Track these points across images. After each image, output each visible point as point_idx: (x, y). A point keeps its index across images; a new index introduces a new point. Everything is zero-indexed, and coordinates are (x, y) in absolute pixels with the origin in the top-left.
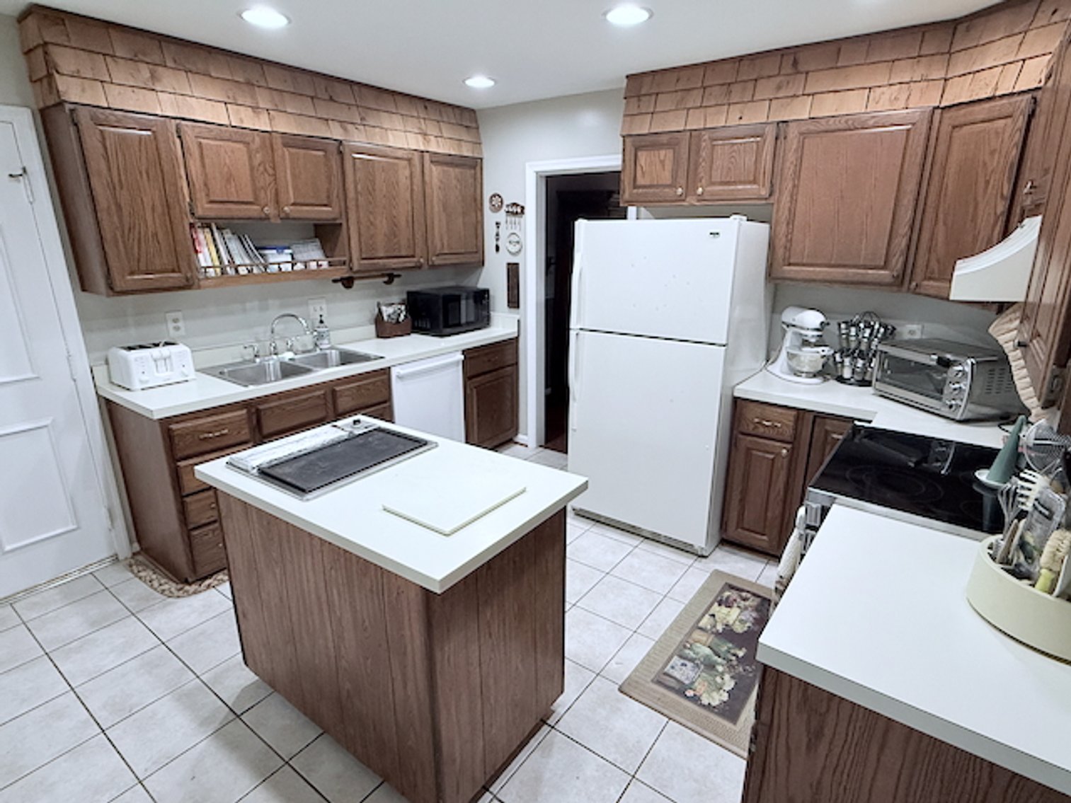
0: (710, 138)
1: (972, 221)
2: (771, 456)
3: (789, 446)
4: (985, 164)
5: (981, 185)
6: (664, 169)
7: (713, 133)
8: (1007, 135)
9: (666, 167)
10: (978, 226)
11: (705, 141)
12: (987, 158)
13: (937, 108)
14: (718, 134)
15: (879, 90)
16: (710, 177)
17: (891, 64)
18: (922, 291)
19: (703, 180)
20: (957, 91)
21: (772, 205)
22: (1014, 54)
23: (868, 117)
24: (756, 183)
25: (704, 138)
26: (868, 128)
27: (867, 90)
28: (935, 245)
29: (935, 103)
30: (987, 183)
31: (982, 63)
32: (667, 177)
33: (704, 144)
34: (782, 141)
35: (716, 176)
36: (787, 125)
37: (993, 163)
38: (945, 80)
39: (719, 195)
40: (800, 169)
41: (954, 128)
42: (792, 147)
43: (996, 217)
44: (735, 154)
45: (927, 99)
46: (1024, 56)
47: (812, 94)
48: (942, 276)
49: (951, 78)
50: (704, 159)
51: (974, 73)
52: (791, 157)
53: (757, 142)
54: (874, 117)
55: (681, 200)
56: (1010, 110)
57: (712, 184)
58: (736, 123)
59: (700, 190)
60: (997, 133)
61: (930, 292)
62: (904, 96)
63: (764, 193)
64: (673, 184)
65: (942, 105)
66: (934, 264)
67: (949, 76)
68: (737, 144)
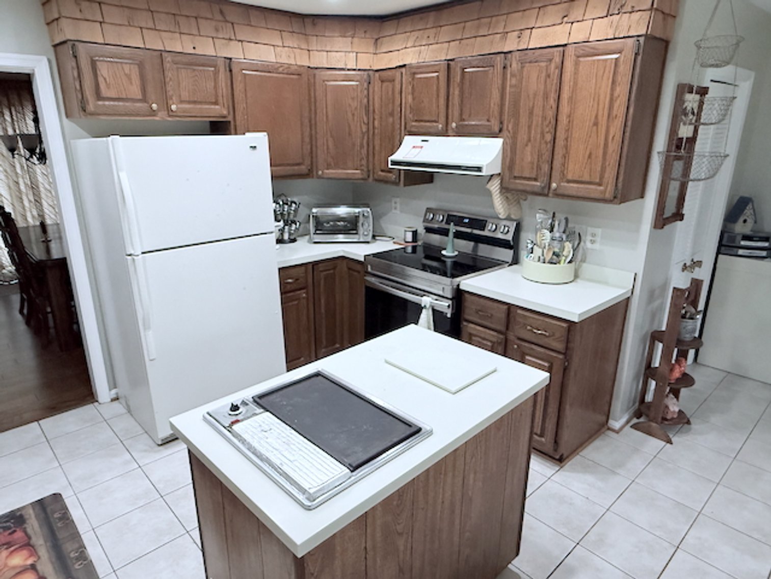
0: (173, 61)
1: (349, 135)
2: (296, 302)
3: (304, 291)
4: (350, 105)
5: (350, 115)
6: (131, 83)
7: (175, 56)
8: (359, 90)
9: (133, 82)
10: (354, 137)
11: (168, 62)
12: (351, 102)
13: (309, 67)
14: (179, 58)
15: (279, 48)
16: (180, 96)
17: (279, 32)
18: (325, 176)
19: (174, 98)
20: (319, 59)
21: (229, 122)
22: (350, 47)
23: (279, 65)
24: (218, 104)
25: (167, 60)
26: (279, 73)
27: (272, 47)
28: (328, 148)
29: (308, 65)
30: (353, 115)
31: (331, 48)
32: (135, 91)
33: (168, 65)
34: (228, 73)
35: (185, 95)
36: (231, 61)
37: (354, 104)
38: (308, 50)
39: (190, 113)
40: (246, 96)
41: (324, 81)
42: (238, 79)
43: (363, 134)
44: (197, 79)
45: (303, 60)
46: (357, 51)
47: (242, 41)
48: (337, 166)
49: (312, 50)
50: (171, 79)
51: (327, 52)
52: (239, 87)
53: (213, 71)
54: (282, 66)
55: (154, 116)
56: (358, 78)
57: (182, 102)
58: (192, 51)
59: (174, 107)
60: (354, 89)
61: (331, 176)
62: (292, 56)
63: (225, 112)
64: (144, 100)
65: (312, 66)
66: (330, 160)
67: (310, 49)
68: (197, 70)
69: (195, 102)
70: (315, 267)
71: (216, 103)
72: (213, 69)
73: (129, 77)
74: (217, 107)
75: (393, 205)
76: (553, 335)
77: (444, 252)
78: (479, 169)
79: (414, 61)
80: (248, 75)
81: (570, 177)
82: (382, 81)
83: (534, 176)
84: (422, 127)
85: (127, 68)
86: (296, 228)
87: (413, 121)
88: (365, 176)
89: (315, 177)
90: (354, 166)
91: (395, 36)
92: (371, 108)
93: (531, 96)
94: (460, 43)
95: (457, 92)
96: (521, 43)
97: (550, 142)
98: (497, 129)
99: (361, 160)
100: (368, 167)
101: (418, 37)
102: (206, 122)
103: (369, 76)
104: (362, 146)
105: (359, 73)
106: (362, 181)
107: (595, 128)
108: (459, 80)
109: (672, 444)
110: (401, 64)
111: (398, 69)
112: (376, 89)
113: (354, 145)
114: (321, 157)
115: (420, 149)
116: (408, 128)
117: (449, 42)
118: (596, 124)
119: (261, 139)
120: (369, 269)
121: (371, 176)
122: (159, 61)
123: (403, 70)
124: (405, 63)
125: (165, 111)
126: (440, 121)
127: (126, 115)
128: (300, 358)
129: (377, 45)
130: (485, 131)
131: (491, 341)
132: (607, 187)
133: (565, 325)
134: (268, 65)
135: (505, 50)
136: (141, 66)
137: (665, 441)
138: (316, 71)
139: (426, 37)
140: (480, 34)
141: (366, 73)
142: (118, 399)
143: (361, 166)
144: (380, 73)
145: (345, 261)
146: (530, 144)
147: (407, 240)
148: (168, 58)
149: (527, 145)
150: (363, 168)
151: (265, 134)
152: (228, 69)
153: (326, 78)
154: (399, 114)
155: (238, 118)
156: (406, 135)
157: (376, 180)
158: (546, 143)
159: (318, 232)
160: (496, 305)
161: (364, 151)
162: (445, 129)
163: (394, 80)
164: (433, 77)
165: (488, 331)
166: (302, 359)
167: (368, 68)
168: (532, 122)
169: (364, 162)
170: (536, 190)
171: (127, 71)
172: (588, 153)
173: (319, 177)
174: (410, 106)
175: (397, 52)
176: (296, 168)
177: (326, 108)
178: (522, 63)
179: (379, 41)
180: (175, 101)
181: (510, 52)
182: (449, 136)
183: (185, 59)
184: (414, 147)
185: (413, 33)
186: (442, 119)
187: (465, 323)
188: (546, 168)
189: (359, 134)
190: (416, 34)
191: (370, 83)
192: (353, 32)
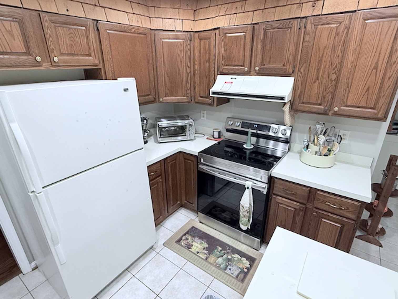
0: (50, 20)
1: (179, 75)
3: (160, 177)
4: (179, 55)
5: (179, 63)
6: (14, 38)
7: (52, 16)
8: (185, 45)
10: (182, 76)
11: (46, 21)
12: (179, 53)
13: (151, 29)
14: (55, 18)
15: (130, 14)
16: (60, 50)
17: (130, 2)
18: (164, 101)
19: (55, 51)
20: (157, 24)
21: (100, 69)
22: (178, 16)
23: (132, 27)
24: (91, 56)
25: (45, 19)
26: (132, 33)
27: (126, 13)
28: (165, 84)
29: (150, 28)
30: (181, 62)
31: (165, 16)
32: (19, 45)
33: (46, 24)
34: (97, 32)
35: (64, 49)
36: (97, 22)
37: (182, 55)
38: (149, 17)
39: (70, 63)
40: (111, 49)
41: (161, 39)
42: (104, 36)
43: (188, 74)
44: (73, 36)
45: (146, 24)
46: (182, 18)
47: (104, 7)
48: (172, 95)
49: (152, 17)
50: (50, 36)
51: (162, 18)
52: (105, 43)
53: (84, 30)
54: (133, 28)
55: (39, 66)
56: (184, 37)
57: (62, 54)
58: (67, 13)
59: (56, 59)
60: (181, 44)
61: (169, 101)
62: (140, 21)
63: (97, 62)
64: (28, 53)
65: (152, 28)
66: (167, 91)
67: (150, 16)
68: (72, 28)
69: (73, 55)
70: (165, 161)
71: (89, 55)
72: (84, 28)
73: (10, 33)
74: (90, 58)
75: (202, 115)
76: (348, 209)
77: (245, 146)
78: (282, 98)
79: (226, 25)
80: (111, 33)
81: (349, 103)
82: (201, 39)
83: (319, 102)
84: (232, 69)
85: (7, 24)
86: (147, 135)
87: (224, 66)
88: (189, 100)
89: (157, 102)
90: (182, 95)
91: (209, 8)
92: (192, 57)
93: (322, 49)
94: (263, 11)
95: (260, 46)
96: (316, 11)
97: (334, 80)
98: (291, 71)
99: (186, 91)
100: (191, 94)
101: (227, 8)
102: (81, 69)
103: (191, 35)
104: (187, 82)
105: (184, 33)
106: (187, 103)
107: (375, 71)
108: (262, 38)
109: (382, 247)
110: (216, 27)
111: (212, 31)
112: (196, 44)
113: (182, 81)
114: (162, 90)
115: (231, 84)
116: (221, 70)
117: (254, 11)
118: (376, 68)
119: (131, 83)
120: (202, 161)
121: (193, 100)
122: (38, 19)
123: (217, 31)
124: (218, 27)
125: (48, 62)
126: (245, 66)
127: (13, 66)
128: (160, 217)
129: (195, 14)
130: (281, 72)
131: (294, 208)
132: (380, 111)
133: (358, 204)
134: (124, 27)
135: (302, 16)
136: (21, 23)
137: (378, 246)
138: (156, 32)
139: (234, 8)
140: (279, 5)
141: (189, 33)
142: (37, 268)
143: (187, 94)
144: (199, 33)
145: (181, 155)
146: (317, 81)
147: (215, 137)
148: (46, 18)
149: (315, 82)
150: (188, 95)
151: (134, 78)
152: (96, 29)
153: (162, 38)
154: (214, 61)
155: (107, 66)
156: (218, 75)
157: (197, 103)
158: (332, 81)
159: (162, 136)
160: (299, 187)
161: (188, 85)
162: (249, 71)
163: (210, 39)
164: (241, 36)
165: (292, 202)
166: (161, 217)
167: (190, 30)
168: (321, 66)
169: (188, 92)
170: (320, 111)
171: (8, 28)
172: (367, 87)
173: (161, 102)
174: (223, 55)
175: (212, 19)
176: (147, 97)
177: (163, 57)
178: (316, 25)
179: (196, 12)
180: (56, 55)
181: (306, 17)
182: (251, 75)
183: (61, 19)
184: (226, 82)
185: (223, 6)
186: (247, 63)
187: (274, 196)
188: (329, 97)
189: (185, 74)
190: (226, 6)
191: (191, 40)
192: (179, 5)
